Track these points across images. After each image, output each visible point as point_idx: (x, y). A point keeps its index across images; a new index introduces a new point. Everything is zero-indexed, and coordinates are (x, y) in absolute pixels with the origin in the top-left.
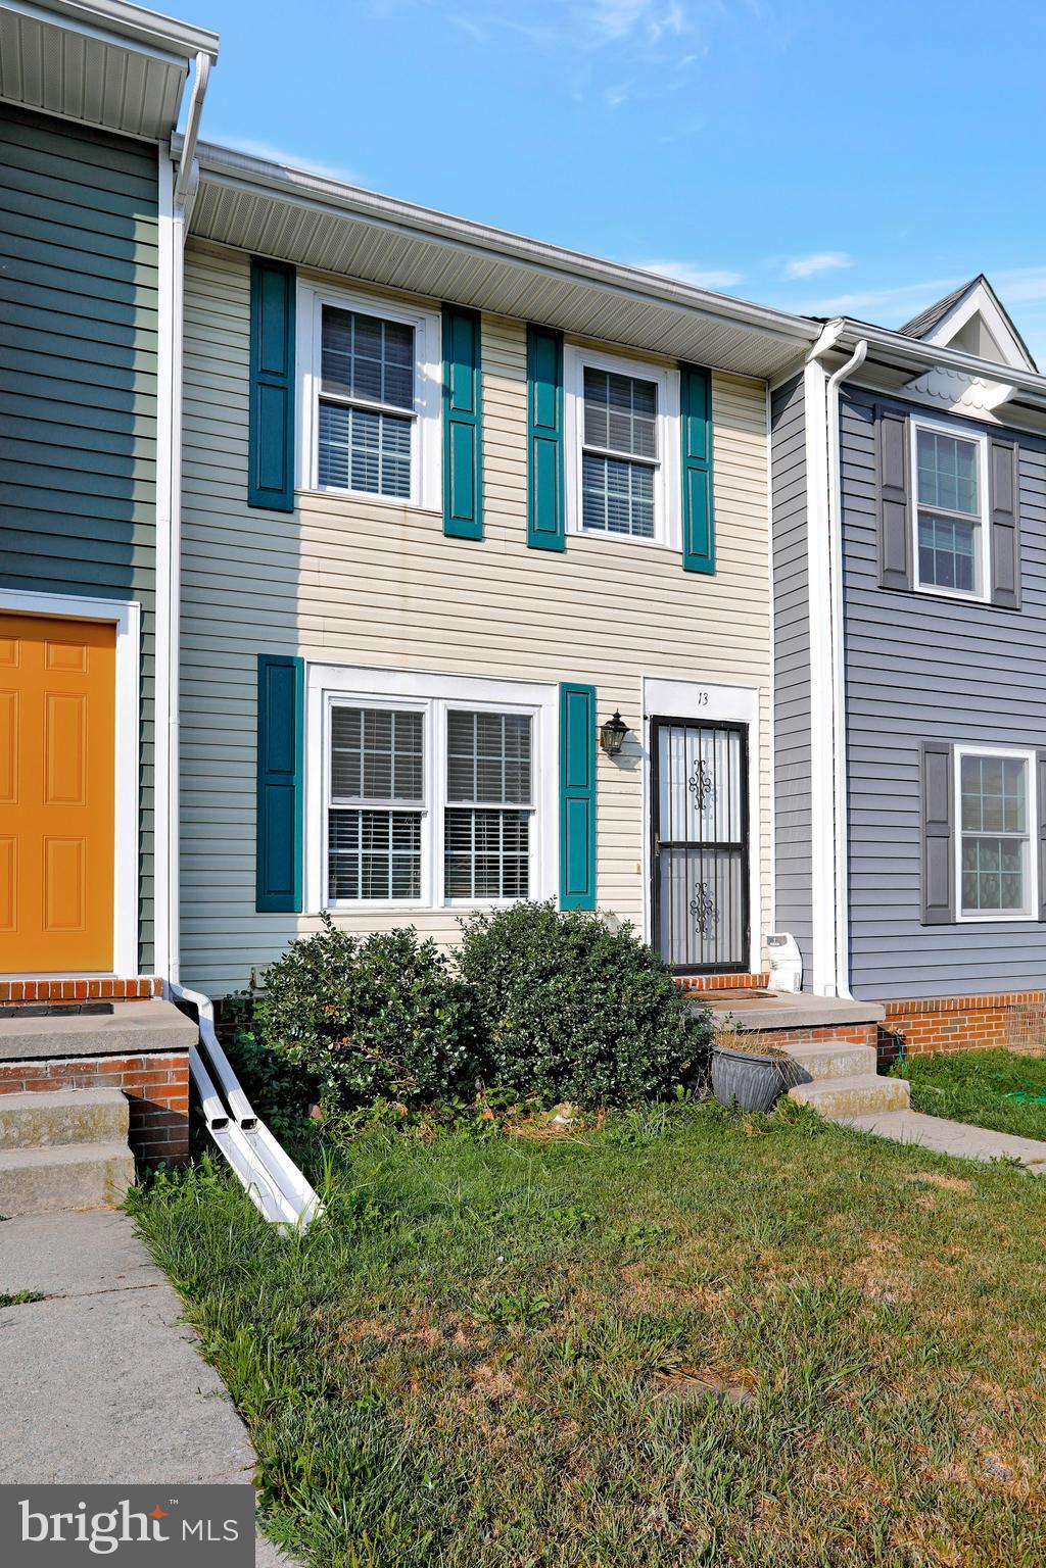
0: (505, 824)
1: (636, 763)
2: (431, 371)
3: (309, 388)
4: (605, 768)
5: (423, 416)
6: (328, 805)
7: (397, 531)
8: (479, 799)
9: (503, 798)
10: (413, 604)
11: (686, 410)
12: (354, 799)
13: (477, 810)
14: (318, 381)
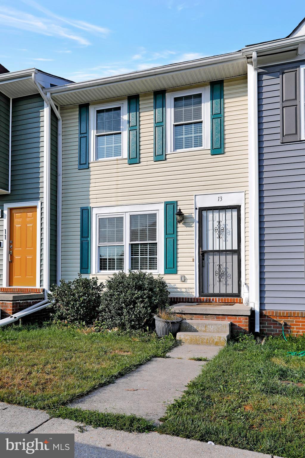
0: (149, 248)
1: (192, 224)
2: (125, 117)
3: (93, 133)
4: (181, 227)
5: (123, 131)
6: (98, 245)
7: (116, 166)
8: (140, 240)
9: (148, 240)
10: (119, 186)
11: (212, 99)
12: (105, 243)
13: (141, 244)
14: (95, 131)
